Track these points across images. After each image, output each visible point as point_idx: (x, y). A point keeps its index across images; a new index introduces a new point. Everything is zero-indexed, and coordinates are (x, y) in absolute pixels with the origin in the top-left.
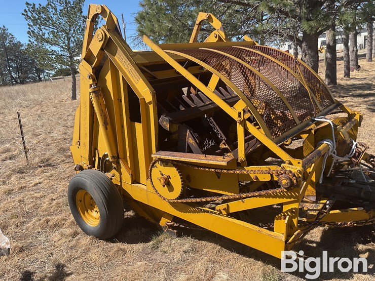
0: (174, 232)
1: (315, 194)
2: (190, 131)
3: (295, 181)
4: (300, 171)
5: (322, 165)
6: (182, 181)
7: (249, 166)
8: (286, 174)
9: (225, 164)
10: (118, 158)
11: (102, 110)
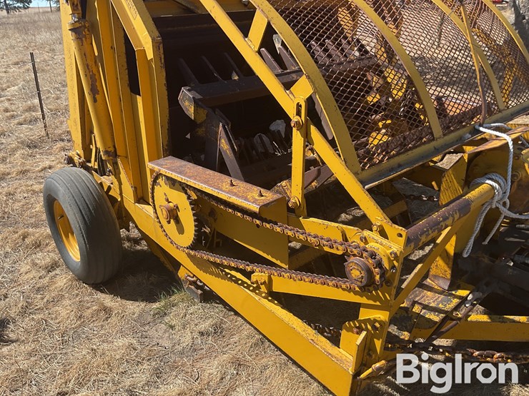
0: (197, 293)
1: (449, 276)
2: (224, 127)
3: (377, 277)
4: (396, 254)
5: (476, 222)
6: (195, 221)
7: (309, 216)
8: (361, 257)
9: (255, 208)
10: (115, 155)
11: (88, 66)
